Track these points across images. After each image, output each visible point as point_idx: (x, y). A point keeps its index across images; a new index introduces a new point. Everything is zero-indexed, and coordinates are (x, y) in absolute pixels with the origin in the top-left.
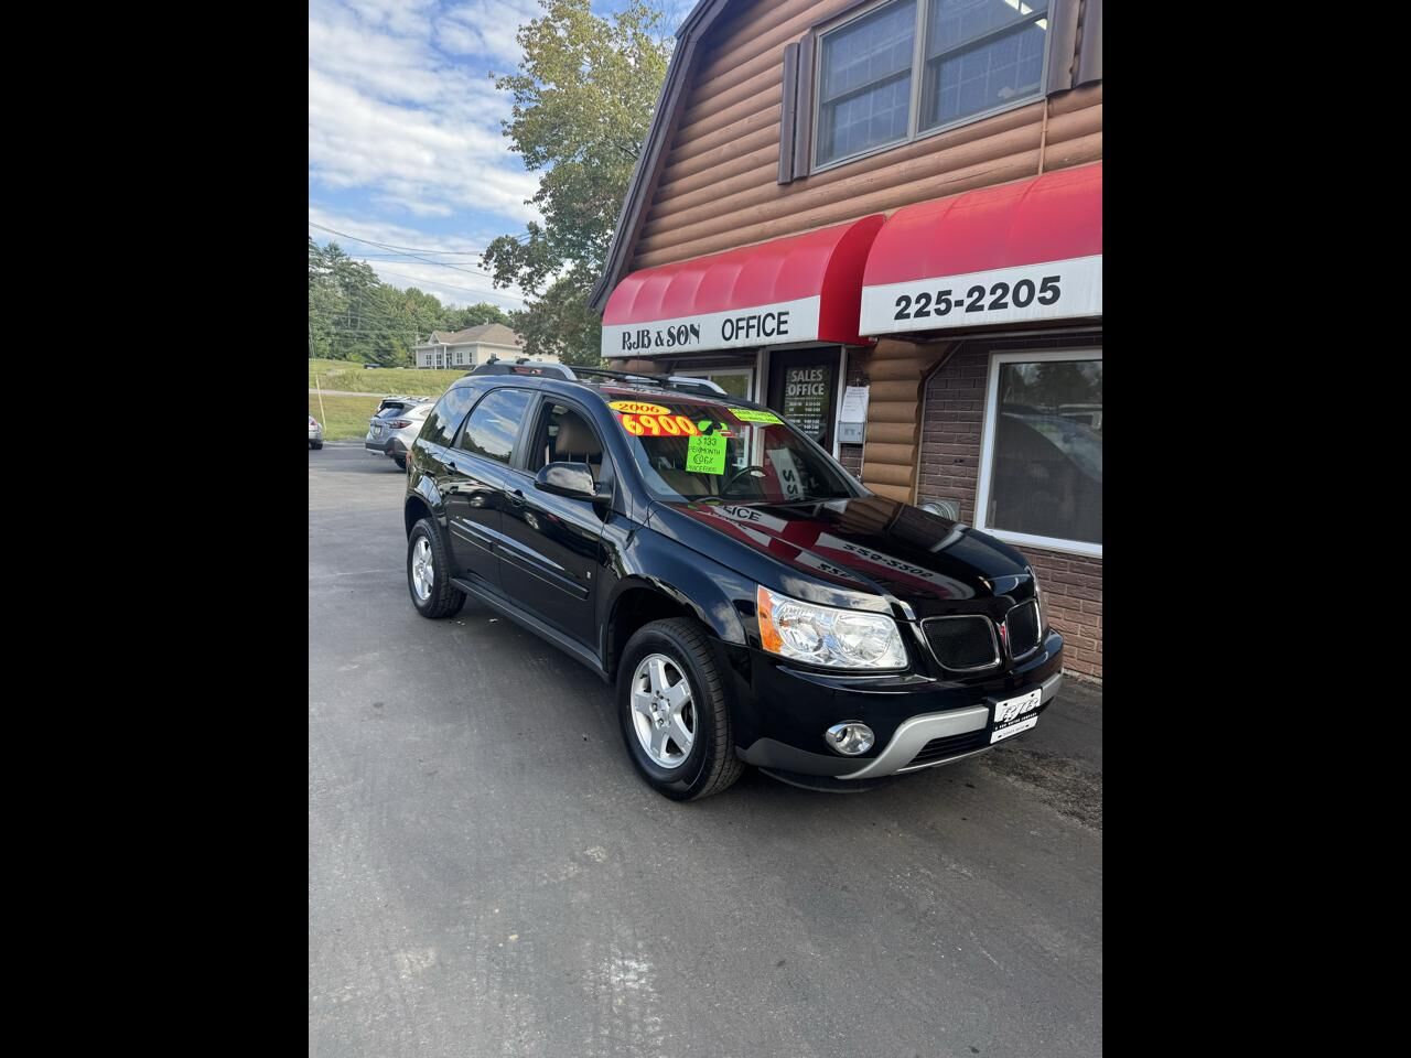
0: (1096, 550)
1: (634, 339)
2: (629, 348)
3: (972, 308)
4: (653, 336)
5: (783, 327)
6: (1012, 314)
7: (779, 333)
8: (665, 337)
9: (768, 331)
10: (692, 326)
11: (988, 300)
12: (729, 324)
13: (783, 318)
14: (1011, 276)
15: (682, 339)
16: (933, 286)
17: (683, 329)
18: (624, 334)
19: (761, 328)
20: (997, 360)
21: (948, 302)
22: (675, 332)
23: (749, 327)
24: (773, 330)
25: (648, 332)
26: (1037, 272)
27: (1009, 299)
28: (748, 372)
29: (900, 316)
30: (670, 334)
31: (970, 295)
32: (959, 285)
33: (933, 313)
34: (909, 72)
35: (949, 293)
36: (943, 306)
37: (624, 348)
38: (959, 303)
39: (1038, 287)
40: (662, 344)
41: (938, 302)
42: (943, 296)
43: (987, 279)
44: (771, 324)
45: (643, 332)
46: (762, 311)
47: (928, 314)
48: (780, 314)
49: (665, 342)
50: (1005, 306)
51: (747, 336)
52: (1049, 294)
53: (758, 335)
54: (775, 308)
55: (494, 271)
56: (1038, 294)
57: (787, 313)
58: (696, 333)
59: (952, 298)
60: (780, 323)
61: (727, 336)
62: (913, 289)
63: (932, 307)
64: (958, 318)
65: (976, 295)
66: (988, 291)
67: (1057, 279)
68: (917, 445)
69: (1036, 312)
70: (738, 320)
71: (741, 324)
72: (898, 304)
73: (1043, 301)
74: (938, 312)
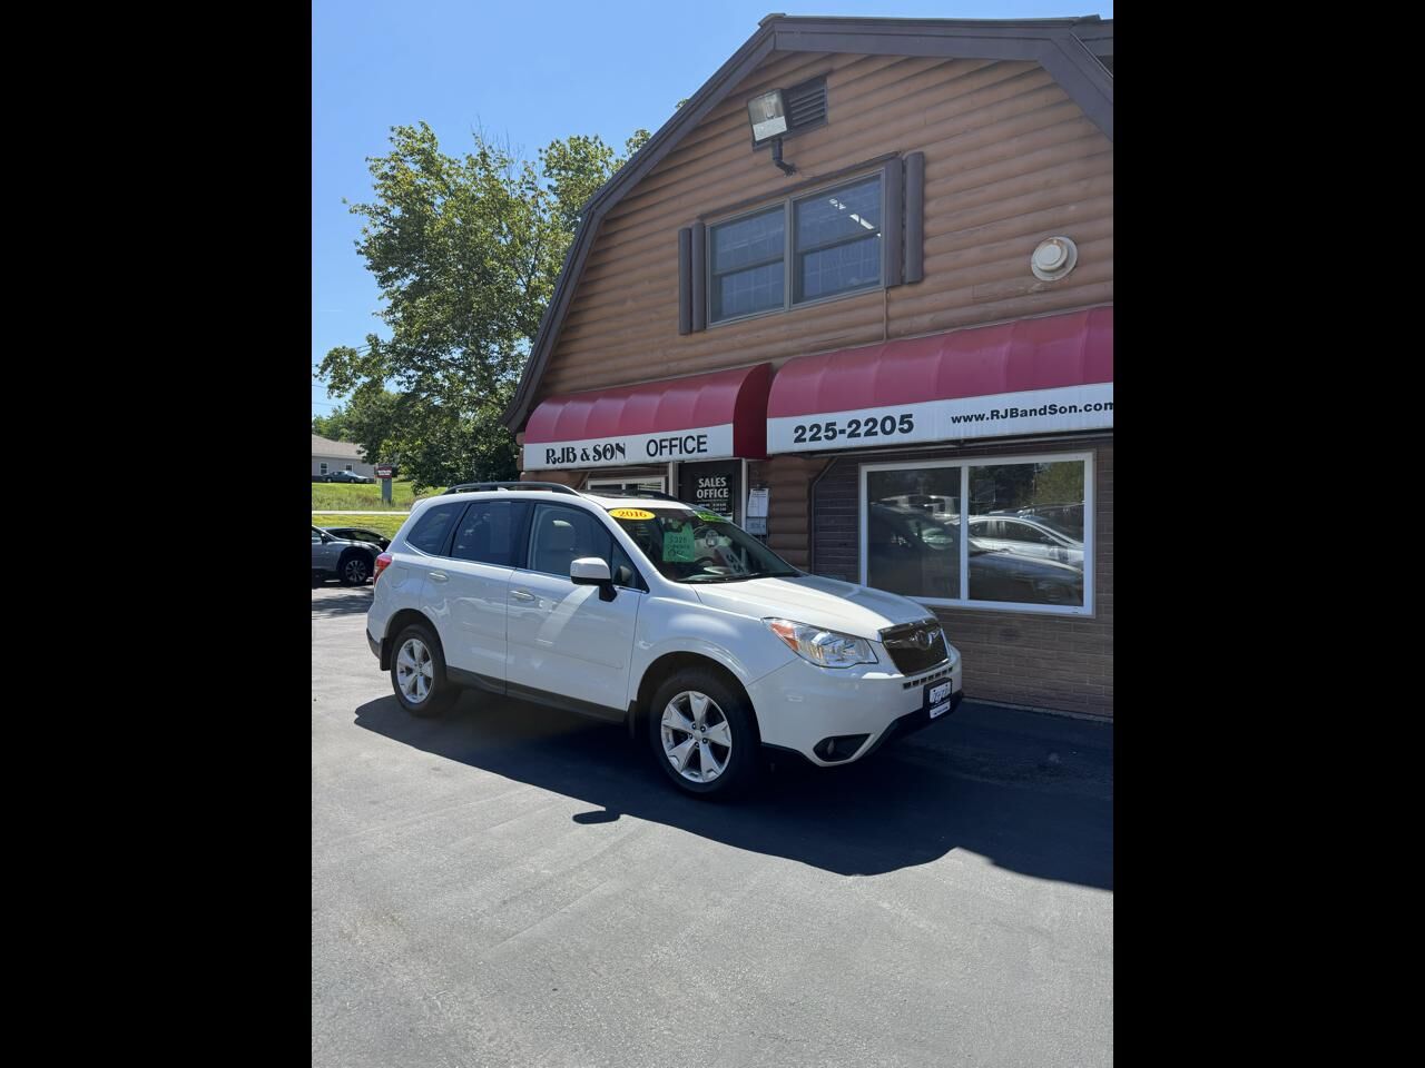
1: (558, 454)
2: (554, 463)
3: (853, 435)
4: (579, 453)
5: (702, 447)
6: (880, 439)
7: (699, 451)
8: (591, 453)
9: (690, 449)
10: (617, 445)
11: (863, 429)
12: (652, 444)
13: (701, 440)
14: (879, 413)
15: (609, 455)
16: (822, 419)
17: (608, 447)
18: (548, 451)
19: (683, 446)
20: (865, 470)
21: (834, 431)
22: (601, 449)
23: (671, 446)
24: (694, 449)
25: (573, 449)
26: (896, 411)
27: (878, 429)
28: (662, 480)
29: (798, 440)
30: (595, 450)
31: (850, 426)
32: (842, 419)
33: (823, 438)
34: (782, 260)
35: (834, 424)
36: (830, 434)
37: (548, 462)
38: (843, 432)
39: (898, 421)
40: (588, 459)
41: (826, 431)
42: (830, 426)
43: (862, 415)
44: (691, 444)
45: (568, 449)
46: (683, 434)
47: (820, 439)
48: (699, 437)
49: (591, 457)
50: (876, 433)
51: (671, 453)
52: (906, 426)
53: (681, 452)
54: (695, 432)
55: (329, 381)
56: (898, 426)
57: (705, 436)
58: (622, 450)
59: (837, 428)
60: (699, 443)
61: (652, 452)
62: (807, 421)
63: (822, 434)
64: (842, 442)
65: (854, 426)
66: (862, 424)
67: (910, 416)
68: (810, 535)
69: (897, 438)
70: (661, 441)
71: (664, 444)
72: (796, 431)
73: (902, 430)
74: (827, 437)
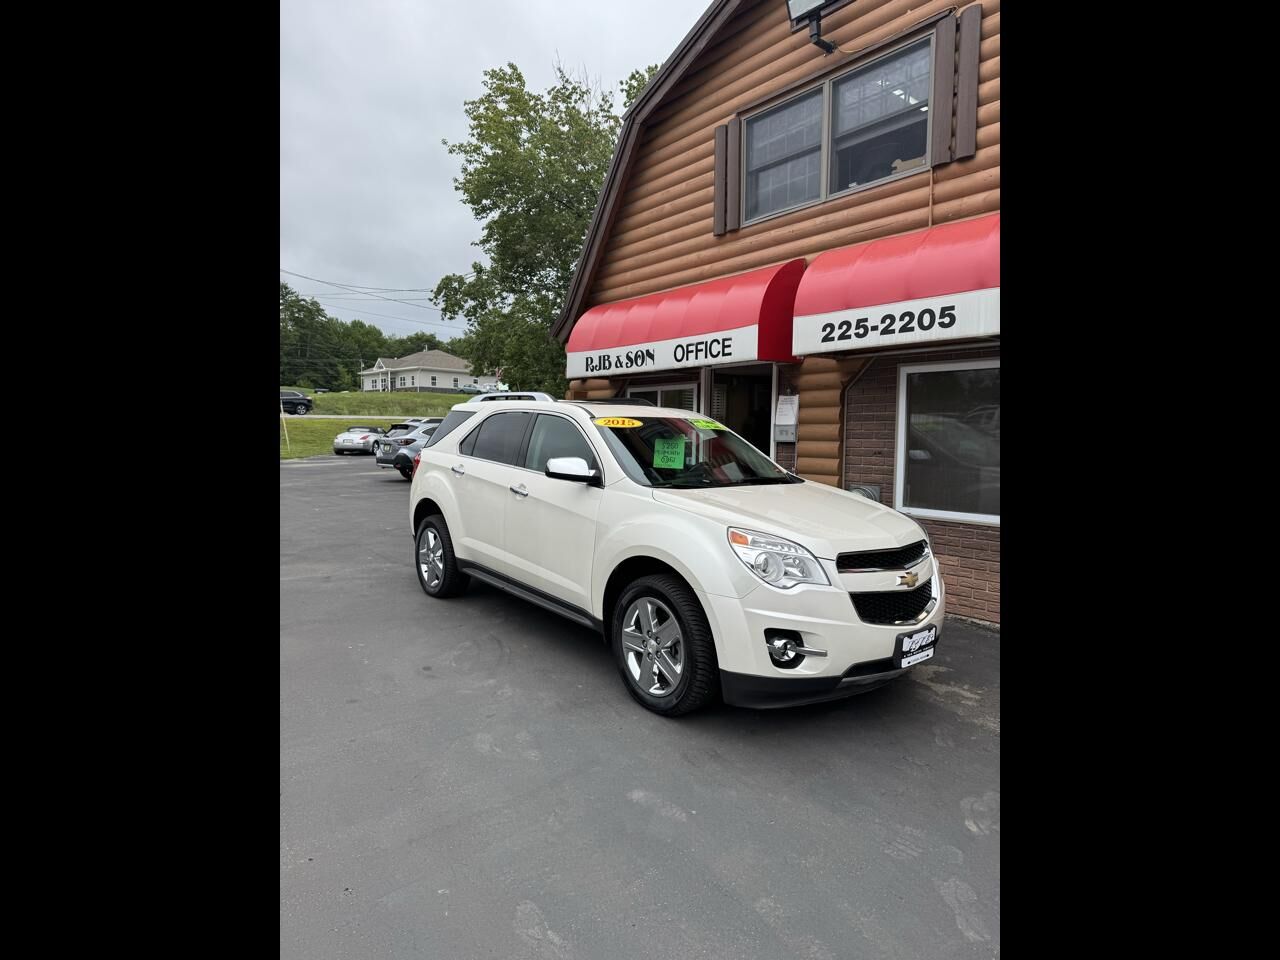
0: (994, 520)
1: (596, 362)
2: (592, 370)
3: (885, 331)
4: (613, 360)
5: (727, 350)
6: (917, 336)
7: (724, 355)
8: (624, 360)
9: (715, 353)
10: (648, 351)
11: (898, 325)
12: (680, 349)
13: (727, 343)
14: (916, 306)
15: (639, 362)
16: (852, 316)
17: (640, 353)
18: (587, 359)
19: (708, 352)
20: (905, 371)
21: (865, 328)
22: (633, 356)
23: (698, 351)
24: (719, 352)
25: (609, 357)
26: (936, 304)
27: (915, 324)
28: (694, 386)
29: (826, 339)
30: (628, 357)
31: (883, 321)
32: (874, 314)
33: (853, 336)
34: (819, 149)
35: (866, 320)
36: (861, 331)
37: (587, 370)
38: (875, 328)
39: (937, 315)
40: (621, 366)
41: (858, 327)
42: (861, 323)
43: (897, 309)
44: (716, 348)
45: (604, 356)
46: (708, 338)
47: (849, 337)
48: (724, 340)
49: (624, 365)
50: (912, 329)
51: (697, 358)
52: (947, 320)
53: (706, 357)
54: (720, 336)
55: (442, 305)
56: (938, 320)
57: (730, 339)
58: (651, 356)
59: (869, 324)
60: (724, 347)
61: (679, 357)
62: (836, 318)
63: (852, 332)
64: (874, 340)
65: (888, 321)
66: (897, 319)
67: (952, 308)
68: (842, 442)
69: (937, 333)
70: (688, 346)
71: (690, 348)
72: (824, 329)
73: (942, 325)
74: (858, 335)
